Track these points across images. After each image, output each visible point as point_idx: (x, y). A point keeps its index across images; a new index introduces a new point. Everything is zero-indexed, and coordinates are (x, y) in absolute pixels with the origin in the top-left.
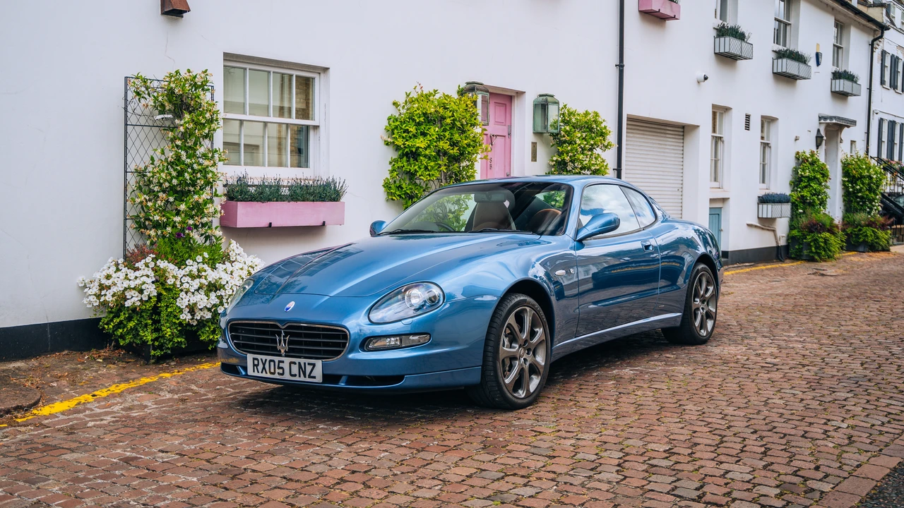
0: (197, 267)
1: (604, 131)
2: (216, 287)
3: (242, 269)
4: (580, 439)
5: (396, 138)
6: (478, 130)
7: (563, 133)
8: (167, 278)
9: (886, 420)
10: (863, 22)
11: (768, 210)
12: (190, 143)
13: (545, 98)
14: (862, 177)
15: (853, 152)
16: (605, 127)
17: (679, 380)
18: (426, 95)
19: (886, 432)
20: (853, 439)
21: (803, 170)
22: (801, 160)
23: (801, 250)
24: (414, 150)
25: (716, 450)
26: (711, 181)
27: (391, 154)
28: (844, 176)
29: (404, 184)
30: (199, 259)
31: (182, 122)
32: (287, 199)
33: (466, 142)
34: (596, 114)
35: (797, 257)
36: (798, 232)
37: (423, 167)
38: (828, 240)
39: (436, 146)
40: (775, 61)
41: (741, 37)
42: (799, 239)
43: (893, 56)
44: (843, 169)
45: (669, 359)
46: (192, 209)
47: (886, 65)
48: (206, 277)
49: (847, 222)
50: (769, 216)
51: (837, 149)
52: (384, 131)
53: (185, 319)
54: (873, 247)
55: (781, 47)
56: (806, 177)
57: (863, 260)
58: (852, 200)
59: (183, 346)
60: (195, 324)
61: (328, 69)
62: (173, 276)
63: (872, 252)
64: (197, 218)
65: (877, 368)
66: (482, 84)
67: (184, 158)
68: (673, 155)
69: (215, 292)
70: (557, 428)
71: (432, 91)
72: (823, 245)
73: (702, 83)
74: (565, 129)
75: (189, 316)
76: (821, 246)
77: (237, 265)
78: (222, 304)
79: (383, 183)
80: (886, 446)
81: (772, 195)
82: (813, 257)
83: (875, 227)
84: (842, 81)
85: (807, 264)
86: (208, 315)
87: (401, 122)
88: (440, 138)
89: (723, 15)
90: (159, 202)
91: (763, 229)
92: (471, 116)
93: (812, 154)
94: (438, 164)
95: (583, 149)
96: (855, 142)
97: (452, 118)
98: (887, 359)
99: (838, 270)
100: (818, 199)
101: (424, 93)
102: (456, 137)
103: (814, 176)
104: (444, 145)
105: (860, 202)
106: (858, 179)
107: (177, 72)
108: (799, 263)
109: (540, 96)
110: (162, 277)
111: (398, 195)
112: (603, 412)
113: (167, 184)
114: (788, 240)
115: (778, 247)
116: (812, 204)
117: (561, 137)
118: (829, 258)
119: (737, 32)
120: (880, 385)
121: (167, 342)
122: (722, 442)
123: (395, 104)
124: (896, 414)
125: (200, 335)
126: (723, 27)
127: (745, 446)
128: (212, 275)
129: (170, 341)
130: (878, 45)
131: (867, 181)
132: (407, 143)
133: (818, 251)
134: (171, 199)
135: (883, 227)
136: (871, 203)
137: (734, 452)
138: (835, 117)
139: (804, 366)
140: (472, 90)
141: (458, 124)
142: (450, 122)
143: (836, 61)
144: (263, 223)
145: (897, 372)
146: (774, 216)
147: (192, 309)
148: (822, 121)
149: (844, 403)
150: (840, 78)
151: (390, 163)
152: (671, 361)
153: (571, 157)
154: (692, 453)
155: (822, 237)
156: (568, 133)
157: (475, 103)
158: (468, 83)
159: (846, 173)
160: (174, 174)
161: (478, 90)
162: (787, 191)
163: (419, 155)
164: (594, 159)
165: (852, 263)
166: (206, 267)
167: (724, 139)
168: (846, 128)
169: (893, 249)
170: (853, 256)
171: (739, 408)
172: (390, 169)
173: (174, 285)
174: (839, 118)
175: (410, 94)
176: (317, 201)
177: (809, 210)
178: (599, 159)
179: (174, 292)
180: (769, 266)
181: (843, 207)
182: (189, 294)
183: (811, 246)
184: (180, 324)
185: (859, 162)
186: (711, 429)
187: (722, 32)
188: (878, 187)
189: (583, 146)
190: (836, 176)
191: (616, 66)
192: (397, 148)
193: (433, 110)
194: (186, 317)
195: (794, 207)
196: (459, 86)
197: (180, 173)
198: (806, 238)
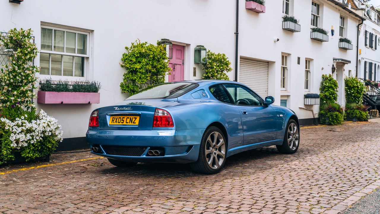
0: (21, 121)
1: (227, 63)
2: (30, 131)
3: (44, 123)
4: (188, 201)
5: (126, 64)
6: (166, 61)
7: (208, 63)
8: (5, 126)
9: (339, 193)
10: (354, 16)
11: (309, 101)
12: (20, 63)
13: (199, 47)
14: (354, 87)
15: (350, 75)
16: (228, 61)
17: (247, 175)
18: (142, 44)
19: (337, 199)
20: (320, 202)
21: (326, 83)
22: (325, 78)
23: (325, 120)
24: (134, 69)
25: (251, 206)
26: (281, 87)
27: (124, 71)
28: (346, 87)
29: (130, 85)
30: (23, 117)
31: (17, 52)
32: (71, 91)
33: (160, 66)
34: (224, 55)
35: (324, 123)
36: (324, 111)
37: (139, 77)
38: (338, 115)
39: (145, 68)
40: (312, 33)
41: (295, 21)
42: (324, 115)
43: (370, 33)
44: (345, 83)
45: (246, 166)
46: (20, 94)
47: (367, 37)
48: (25, 126)
49: (347, 108)
50: (309, 104)
51: (342, 74)
52: (121, 61)
53: (13, 146)
54: (360, 119)
55: (315, 27)
56: (327, 86)
57: (354, 125)
58: (350, 98)
59: (13, 160)
60: (19, 149)
61: (93, 31)
62: (9, 126)
63: (359, 121)
64: (22, 98)
65: (343, 171)
66: (169, 40)
67: (17, 69)
68: (263, 75)
69: (30, 133)
70: (179, 196)
71: (144, 43)
72: (335, 117)
73: (277, 42)
74: (209, 61)
75: (16, 145)
76: (334, 118)
77: (42, 121)
78: (33, 139)
79: (120, 85)
80: (335, 205)
81: (311, 94)
82: (330, 123)
83: (361, 110)
84: (344, 43)
85: (328, 126)
86: (26, 145)
87: (129, 56)
88: (147, 64)
89: (287, 12)
90: (4, 90)
91: (307, 110)
92: (163, 55)
93: (330, 76)
94: (146, 76)
95: (217, 71)
96: (351, 71)
97: (153, 55)
98: (349, 167)
99: (341, 129)
100: (333, 96)
101: (141, 43)
102: (155, 64)
103: (331, 86)
104: (149, 67)
105: (353, 98)
106: (352, 87)
107: (15, 29)
108: (324, 126)
109: (198, 46)
110: (3, 126)
111: (127, 90)
112: (205, 189)
113: (8, 82)
114: (319, 115)
115: (314, 119)
116: (330, 99)
117: (207, 65)
118: (338, 124)
119: (293, 19)
120: (341, 178)
121: (5, 158)
122: (256, 203)
123: (127, 48)
124: (345, 191)
125: (22, 154)
126: (287, 17)
127: (266, 205)
128: (28, 125)
129: (6, 157)
130: (361, 27)
131: (356, 89)
132: (131, 66)
133: (333, 120)
134: (10, 89)
135: (364, 110)
136: (358, 99)
137: (259, 207)
138: (340, 59)
139: (308, 169)
140: (163, 43)
141: (156, 58)
142: (152, 57)
143: (341, 34)
144: (59, 101)
145: (352, 172)
146: (311, 104)
147: (17, 141)
148: (335, 61)
149: (322, 186)
150: (343, 42)
151: (124, 75)
152: (246, 167)
153: (211, 74)
154: (240, 208)
155: (334, 114)
156: (210, 63)
157: (165, 49)
158: (162, 40)
159: (346, 85)
160: (12, 77)
161: (166, 42)
162: (318, 93)
163: (137, 72)
164: (222, 76)
165: (349, 126)
166: (26, 121)
167: (288, 68)
168: (346, 64)
169: (369, 120)
170: (350, 123)
171: (270, 188)
172: (124, 78)
173: (9, 129)
174: (342, 60)
175: (134, 43)
176: (86, 92)
177: (329, 102)
178: (225, 75)
179: (9, 133)
180: (310, 127)
181: (345, 101)
182: (16, 134)
183: (330, 118)
184: (11, 149)
185: (352, 80)
186: (253, 197)
187: (286, 19)
188: (361, 91)
189: (217, 69)
190: (342, 86)
191: (235, 33)
192: (127, 68)
193: (144, 51)
194: (14, 145)
195: (322, 100)
196: (158, 41)
197: (15, 77)
198: (327, 115)
